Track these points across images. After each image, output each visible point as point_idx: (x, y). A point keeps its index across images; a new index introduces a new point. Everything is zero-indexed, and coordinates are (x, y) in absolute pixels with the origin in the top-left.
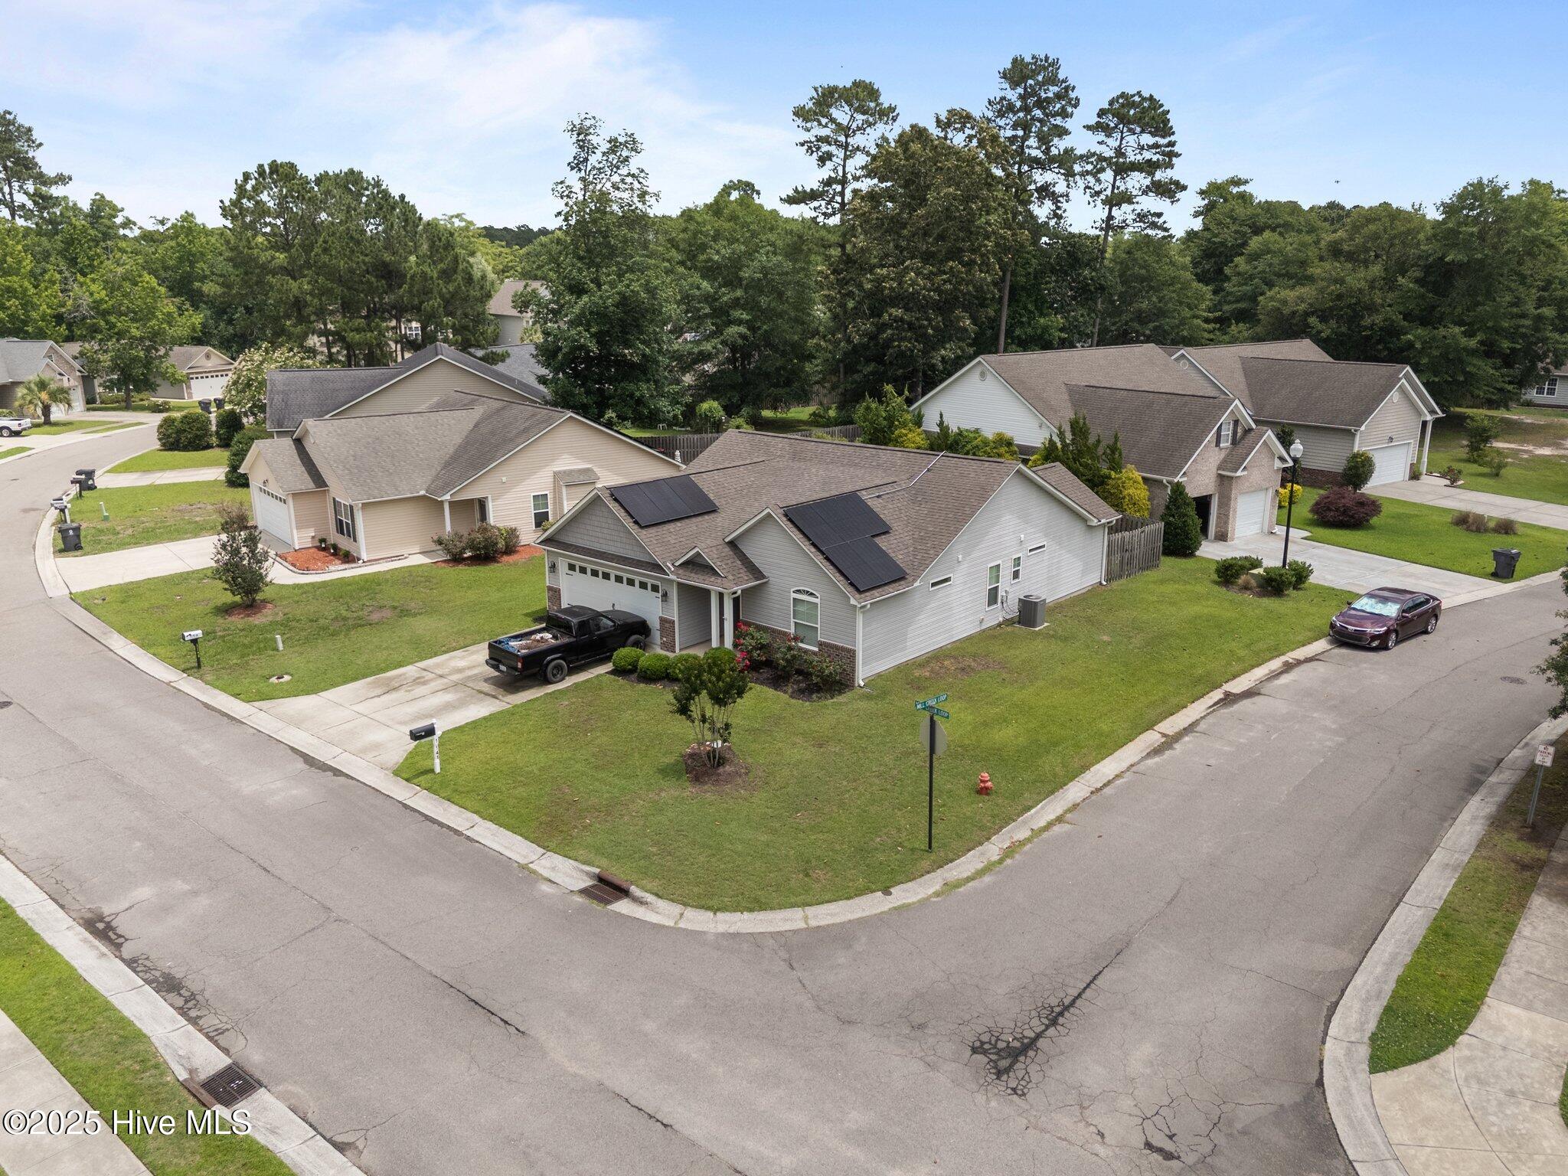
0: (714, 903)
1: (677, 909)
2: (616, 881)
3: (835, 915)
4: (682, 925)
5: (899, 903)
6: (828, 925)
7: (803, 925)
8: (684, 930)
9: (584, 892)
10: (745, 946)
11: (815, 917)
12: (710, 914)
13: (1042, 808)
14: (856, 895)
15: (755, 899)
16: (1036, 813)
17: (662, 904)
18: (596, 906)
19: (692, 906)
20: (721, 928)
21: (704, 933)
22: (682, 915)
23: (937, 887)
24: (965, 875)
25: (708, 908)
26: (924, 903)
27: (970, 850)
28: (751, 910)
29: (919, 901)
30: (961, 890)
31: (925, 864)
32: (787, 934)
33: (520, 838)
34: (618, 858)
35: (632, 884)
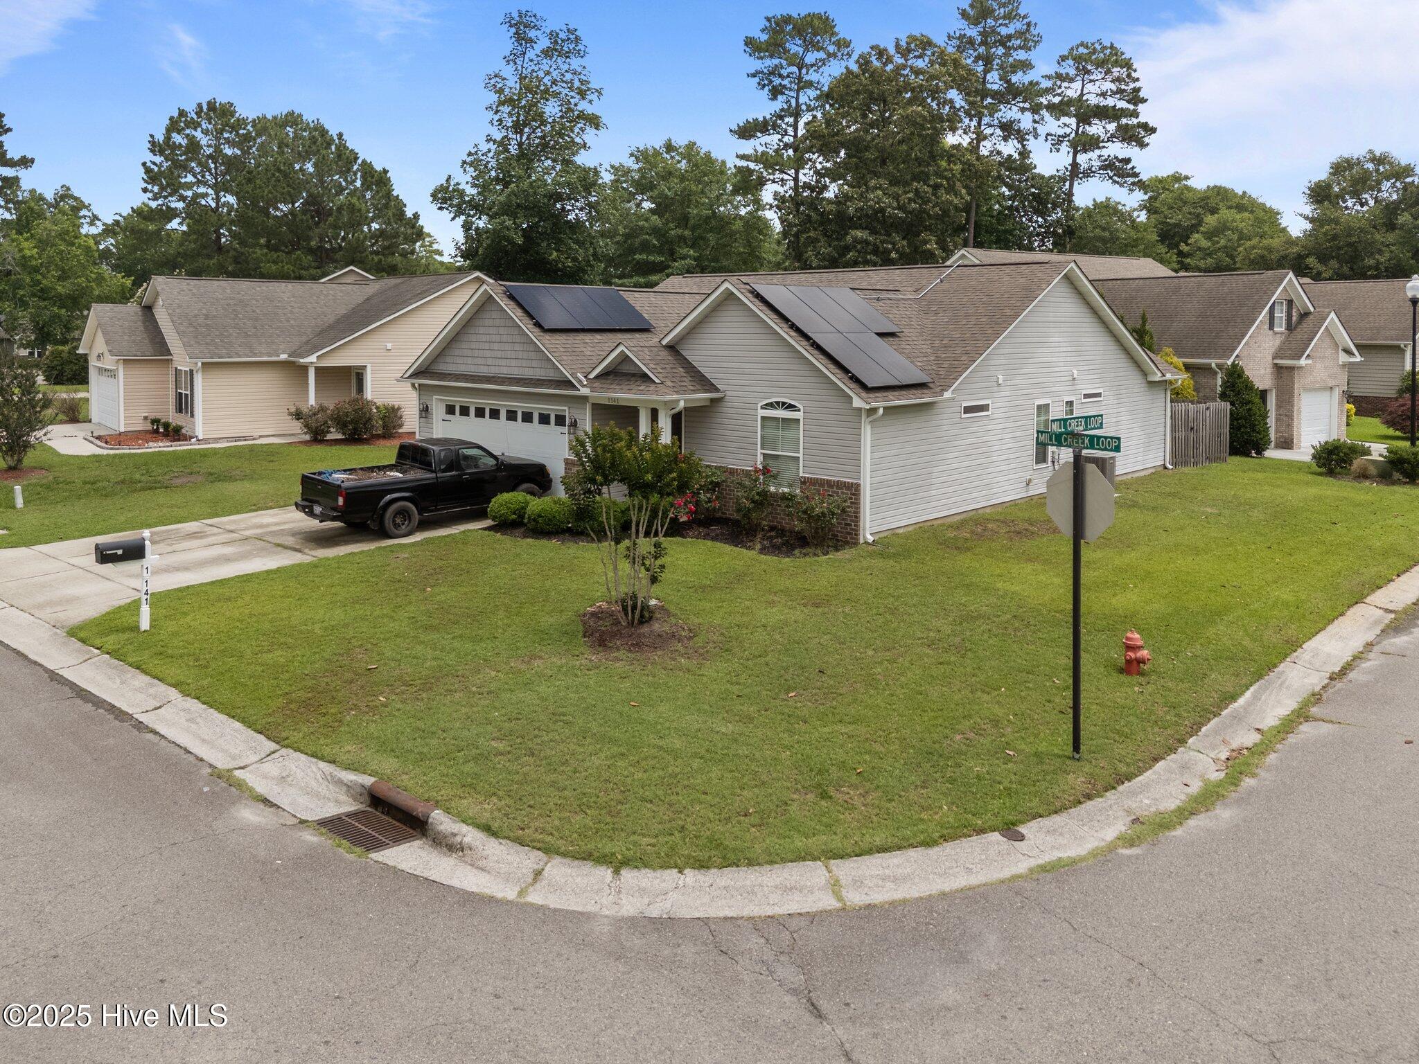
0: (617, 847)
1: (528, 860)
2: (404, 799)
3: (905, 879)
4: (534, 898)
5: (1046, 858)
6: (893, 903)
7: (830, 902)
8: (538, 908)
9: (334, 825)
10: (689, 951)
11: (858, 883)
12: (606, 873)
13: (1256, 697)
14: (945, 838)
15: (711, 840)
16: (1249, 704)
17: (494, 849)
18: (347, 854)
19: (564, 855)
20: (630, 907)
21: (586, 916)
22: (538, 874)
23: (1119, 827)
24: (1171, 805)
25: (602, 859)
26: (1104, 855)
27: (1156, 760)
28: (702, 865)
29: (1094, 854)
30: (1179, 832)
31: (1076, 780)
32: (794, 924)
33: (237, 725)
34: (422, 757)
35: (437, 804)
